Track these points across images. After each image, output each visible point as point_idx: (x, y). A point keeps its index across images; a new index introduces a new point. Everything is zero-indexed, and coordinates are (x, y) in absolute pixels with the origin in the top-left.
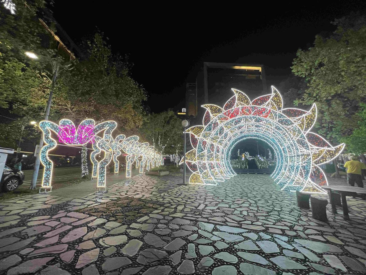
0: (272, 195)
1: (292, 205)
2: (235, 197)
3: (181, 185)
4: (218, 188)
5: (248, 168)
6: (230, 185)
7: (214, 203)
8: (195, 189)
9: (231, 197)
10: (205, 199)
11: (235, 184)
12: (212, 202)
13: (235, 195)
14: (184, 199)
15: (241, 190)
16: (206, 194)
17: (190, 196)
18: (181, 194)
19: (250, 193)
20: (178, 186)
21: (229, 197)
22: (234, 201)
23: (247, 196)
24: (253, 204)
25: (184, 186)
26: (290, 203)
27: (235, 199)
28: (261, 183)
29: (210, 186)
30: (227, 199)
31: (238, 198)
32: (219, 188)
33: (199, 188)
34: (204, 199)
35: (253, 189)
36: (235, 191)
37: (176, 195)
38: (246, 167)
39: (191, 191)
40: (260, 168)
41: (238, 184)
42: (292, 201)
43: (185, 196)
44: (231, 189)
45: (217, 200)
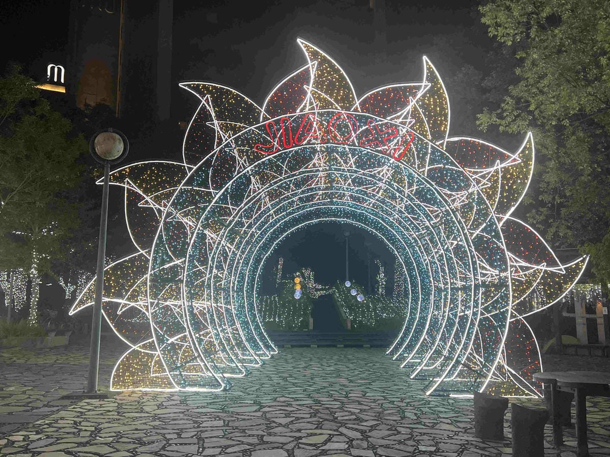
0: (404, 412)
1: (460, 434)
2: (297, 426)
3: (80, 398)
4: (231, 400)
5: (311, 327)
6: (267, 388)
7: (236, 449)
8: (146, 409)
9: (286, 426)
10: (200, 439)
11: (282, 383)
12: (227, 447)
13: (297, 419)
14: (117, 446)
15: (309, 402)
16: (195, 422)
17: (141, 434)
18: (98, 430)
19: (341, 409)
20: (67, 402)
21: (280, 425)
22: (300, 438)
23: (335, 420)
24: (359, 442)
25: (96, 402)
26: (456, 429)
27: (299, 431)
28: (363, 376)
29: (197, 393)
30: (275, 434)
31: (309, 426)
32: (235, 400)
33: (160, 406)
34: (195, 440)
35: (346, 397)
36: (290, 405)
37: (76, 435)
38: (305, 324)
39: (134, 419)
40: (352, 326)
41: (294, 384)
42: (458, 424)
43: (119, 435)
44: (275, 400)
45: (245, 440)
